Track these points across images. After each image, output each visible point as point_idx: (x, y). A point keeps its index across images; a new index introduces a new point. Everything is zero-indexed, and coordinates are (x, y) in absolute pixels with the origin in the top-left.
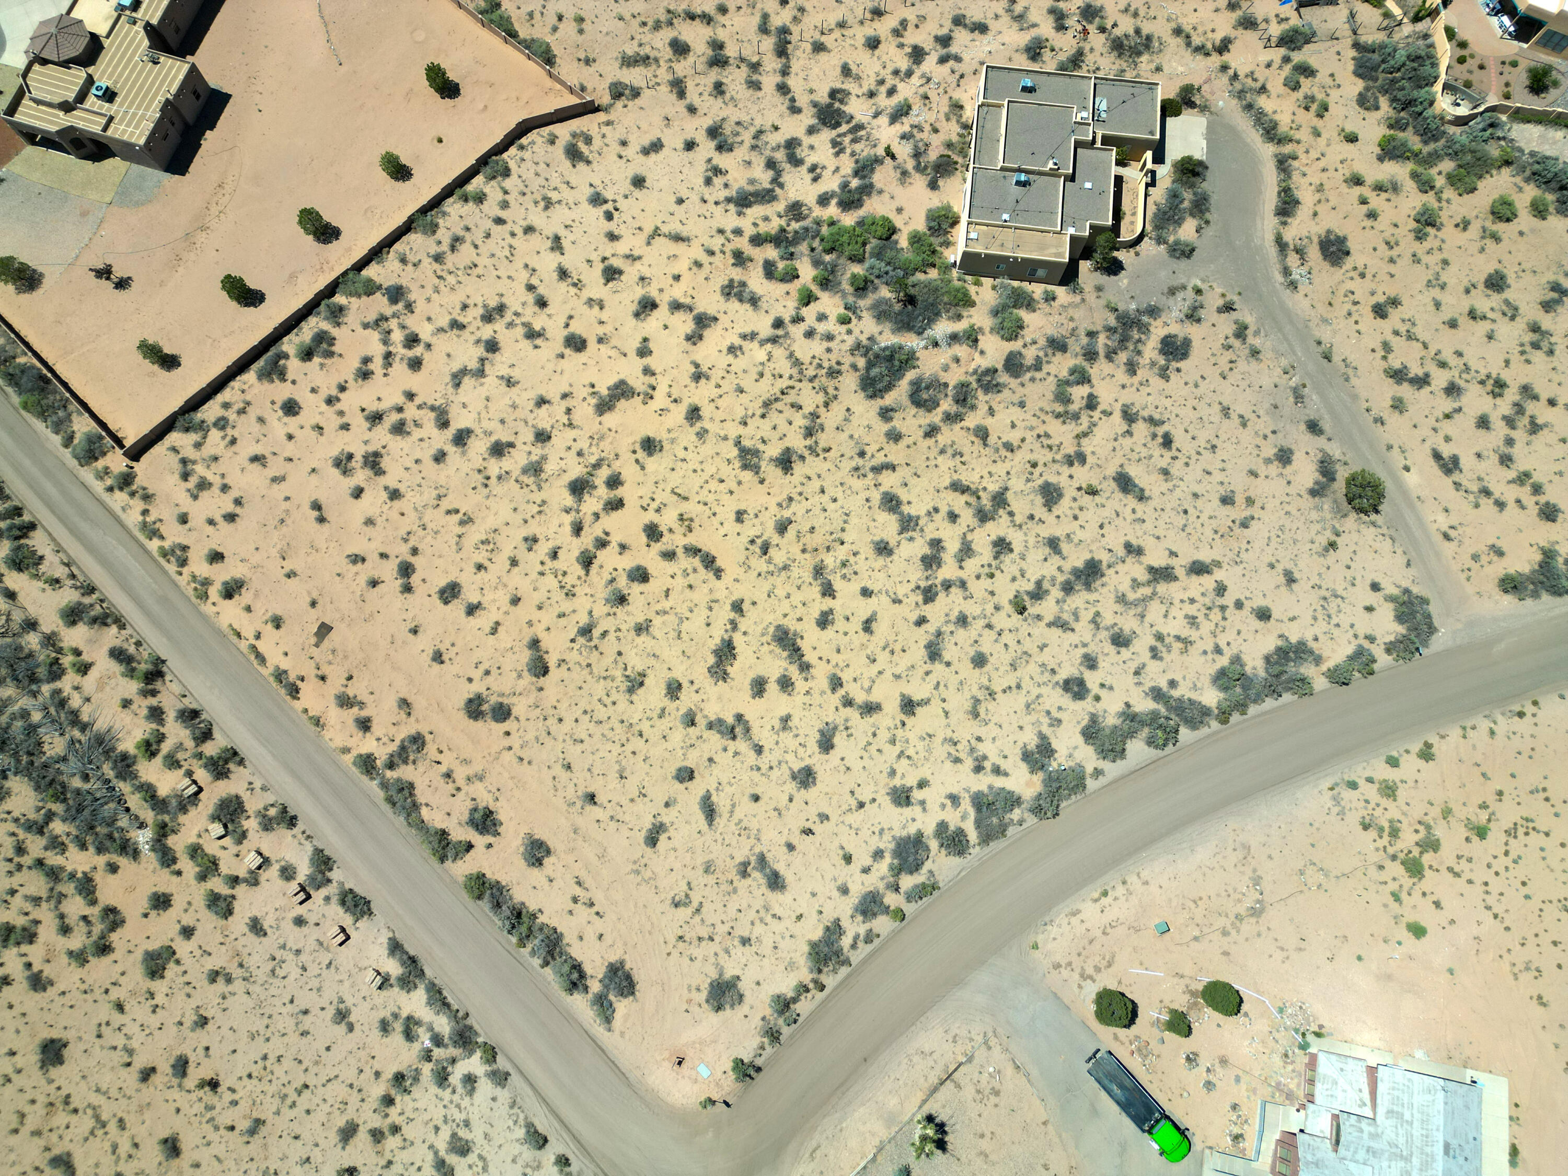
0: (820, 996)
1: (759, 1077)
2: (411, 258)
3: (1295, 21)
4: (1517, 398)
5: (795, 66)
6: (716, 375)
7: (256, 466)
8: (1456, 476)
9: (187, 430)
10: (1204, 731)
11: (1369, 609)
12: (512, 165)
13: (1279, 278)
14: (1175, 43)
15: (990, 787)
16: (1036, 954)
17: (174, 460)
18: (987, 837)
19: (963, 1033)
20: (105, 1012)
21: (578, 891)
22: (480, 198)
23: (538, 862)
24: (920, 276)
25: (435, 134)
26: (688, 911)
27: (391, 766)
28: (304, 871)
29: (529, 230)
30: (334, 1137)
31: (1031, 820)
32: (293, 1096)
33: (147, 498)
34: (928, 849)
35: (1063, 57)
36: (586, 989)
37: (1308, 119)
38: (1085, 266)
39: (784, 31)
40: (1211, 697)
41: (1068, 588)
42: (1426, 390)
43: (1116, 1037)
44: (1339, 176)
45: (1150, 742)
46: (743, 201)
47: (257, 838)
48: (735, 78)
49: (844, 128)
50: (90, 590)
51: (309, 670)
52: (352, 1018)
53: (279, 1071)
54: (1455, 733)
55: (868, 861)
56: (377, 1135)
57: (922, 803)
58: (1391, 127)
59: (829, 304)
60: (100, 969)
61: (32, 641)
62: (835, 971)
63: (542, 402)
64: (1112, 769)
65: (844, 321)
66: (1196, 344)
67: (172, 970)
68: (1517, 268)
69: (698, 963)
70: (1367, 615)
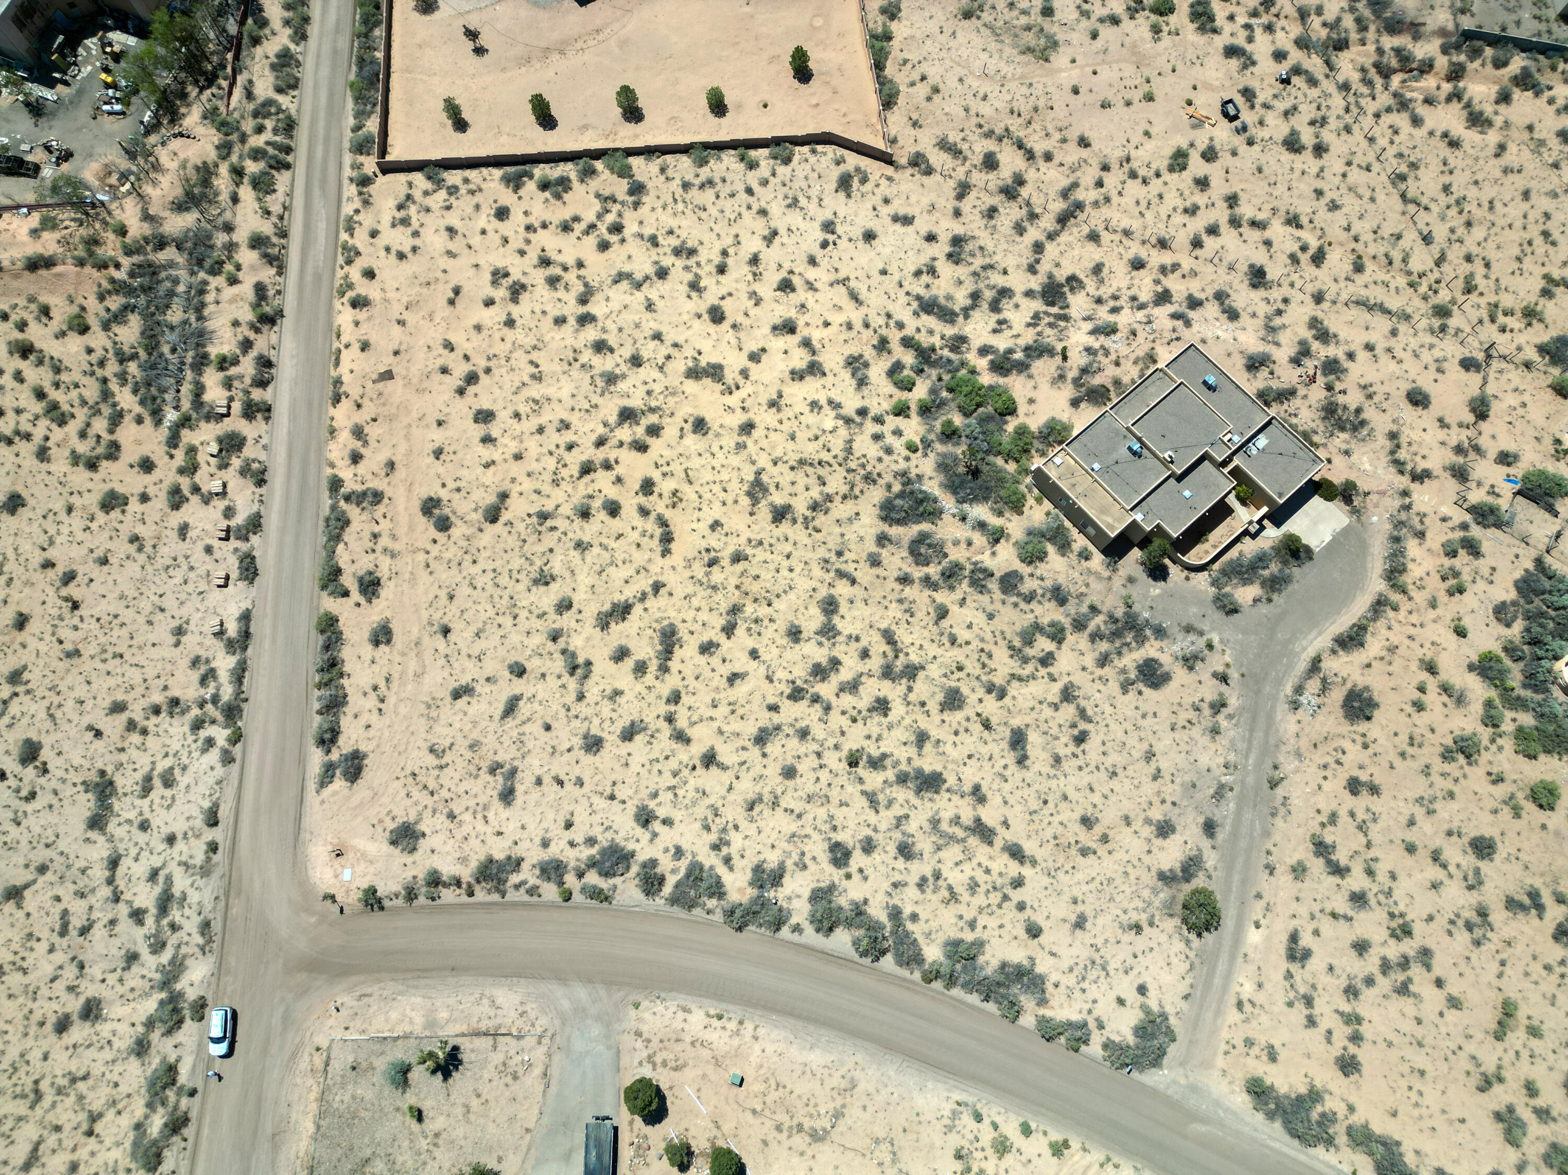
0: (465, 899)
1: (378, 914)
2: (670, 173)
3: (1503, 503)
4: (1412, 953)
5: (1064, 238)
6: (787, 413)
7: (445, 234)
8: (1294, 968)
9: (429, 178)
10: (904, 973)
11: (1121, 1002)
12: (796, 158)
13: (1288, 689)
14: (1382, 442)
15: (712, 868)
16: (633, 1013)
17: (404, 190)
18: (674, 900)
19: (532, 1015)
20: (59, 505)
21: (382, 684)
22: (752, 165)
23: (376, 643)
24: (999, 461)
25: (766, 97)
26: (435, 762)
27: (347, 498)
28: (239, 520)
29: (763, 212)
30: (107, 703)
31: (718, 917)
32: (109, 655)
33: (366, 203)
34: (628, 868)
35: (1275, 385)
36: (328, 752)
37: (1437, 587)
38: (1136, 554)
39: (1080, 206)
40: (933, 953)
41: (902, 779)
42: (1336, 880)
43: (631, 1123)
44: (1420, 653)
45: (856, 943)
46: (928, 306)
47: (231, 475)
48: (1011, 213)
49: (1054, 310)
50: (283, 234)
51: (355, 393)
52: (184, 639)
53: (116, 633)
54: (1097, 1155)
55: (579, 839)
56: (131, 725)
57: (655, 835)
58: (1505, 649)
59: (913, 427)
60: (81, 476)
61: (221, 238)
62: (489, 892)
63: (658, 337)
64: (810, 935)
65: (912, 448)
66: (1173, 685)
67: (115, 514)
68: (1513, 851)
69: (408, 802)
70: (1114, 1004)
